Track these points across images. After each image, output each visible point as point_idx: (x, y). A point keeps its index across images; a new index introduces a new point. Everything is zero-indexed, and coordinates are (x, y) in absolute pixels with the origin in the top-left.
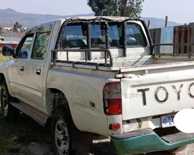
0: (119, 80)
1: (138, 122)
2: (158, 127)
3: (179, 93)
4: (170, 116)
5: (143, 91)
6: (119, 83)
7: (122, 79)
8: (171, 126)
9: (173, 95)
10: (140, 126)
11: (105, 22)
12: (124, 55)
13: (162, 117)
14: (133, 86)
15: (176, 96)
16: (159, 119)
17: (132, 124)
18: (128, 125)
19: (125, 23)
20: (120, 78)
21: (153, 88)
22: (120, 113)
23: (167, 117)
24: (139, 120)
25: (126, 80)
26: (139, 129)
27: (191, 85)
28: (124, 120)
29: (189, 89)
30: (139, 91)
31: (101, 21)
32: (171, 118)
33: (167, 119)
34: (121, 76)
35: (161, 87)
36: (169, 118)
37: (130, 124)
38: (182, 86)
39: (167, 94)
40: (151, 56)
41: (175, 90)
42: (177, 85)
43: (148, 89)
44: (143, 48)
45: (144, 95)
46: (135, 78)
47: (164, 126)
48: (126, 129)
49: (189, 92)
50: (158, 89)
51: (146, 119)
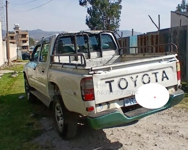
0: (91, 76)
1: (107, 104)
2: (122, 106)
3: (135, 82)
4: (130, 98)
5: (110, 83)
6: (92, 78)
7: (93, 75)
8: (131, 105)
9: (131, 84)
10: (109, 107)
11: (86, 34)
12: (101, 56)
13: (124, 99)
14: (102, 79)
15: (133, 84)
16: (122, 101)
17: (103, 106)
18: (100, 107)
19: (101, 35)
20: (92, 74)
21: (116, 80)
22: (94, 99)
23: (128, 99)
24: (108, 103)
25: (96, 75)
26: (108, 109)
27: (143, 76)
28: (96, 104)
29: (143, 78)
30: (106, 82)
31: (83, 34)
32: (131, 99)
33: (129, 100)
34: (92, 72)
35: (122, 79)
36: (130, 99)
37: (102, 106)
38: (137, 76)
39: (127, 83)
40: (119, 56)
41: (132, 79)
42: (134, 76)
43: (114, 81)
44: (114, 51)
45: (110, 85)
46: (103, 73)
47: (126, 105)
48: (99, 110)
49: (142, 81)
50: (120, 80)
51: (113, 101)
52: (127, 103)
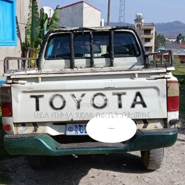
0: (9, 85)
1: (34, 126)
3: (79, 102)
4: (77, 125)
5: (37, 98)
6: (10, 88)
8: (77, 134)
10: (35, 130)
12: (112, 65)
13: (67, 124)
14: (25, 92)
15: (75, 105)
17: (26, 127)
18: (22, 127)
20: (10, 84)
21: (48, 96)
22: (11, 115)
23: (73, 126)
24: (35, 124)
25: (16, 86)
26: (34, 132)
27: (95, 96)
28: (14, 122)
29: (93, 99)
30: (32, 97)
32: (79, 127)
33: (74, 127)
34: (11, 81)
35: (57, 95)
36: (76, 126)
37: (25, 127)
38: (83, 95)
39: (64, 102)
41: (74, 99)
42: (78, 95)
43: (43, 96)
45: (37, 102)
46: (28, 85)
47: (69, 133)
48: (21, 131)
49: (92, 102)
50: (54, 96)
51: (44, 124)
52: (71, 131)
